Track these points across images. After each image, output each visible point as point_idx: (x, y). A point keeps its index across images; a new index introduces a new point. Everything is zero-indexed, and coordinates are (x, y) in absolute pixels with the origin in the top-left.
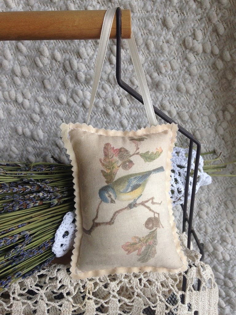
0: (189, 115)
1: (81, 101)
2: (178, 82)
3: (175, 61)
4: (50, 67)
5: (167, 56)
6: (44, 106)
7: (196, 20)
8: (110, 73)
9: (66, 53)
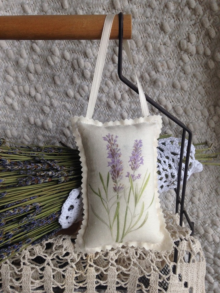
0: (183, 109)
1: (87, 95)
2: (173, 79)
3: (171, 61)
4: (60, 65)
5: (164, 57)
6: (54, 99)
7: (191, 25)
8: (113, 71)
9: (75, 53)
